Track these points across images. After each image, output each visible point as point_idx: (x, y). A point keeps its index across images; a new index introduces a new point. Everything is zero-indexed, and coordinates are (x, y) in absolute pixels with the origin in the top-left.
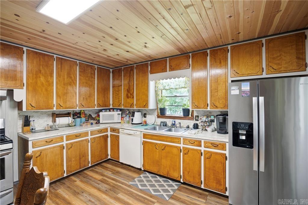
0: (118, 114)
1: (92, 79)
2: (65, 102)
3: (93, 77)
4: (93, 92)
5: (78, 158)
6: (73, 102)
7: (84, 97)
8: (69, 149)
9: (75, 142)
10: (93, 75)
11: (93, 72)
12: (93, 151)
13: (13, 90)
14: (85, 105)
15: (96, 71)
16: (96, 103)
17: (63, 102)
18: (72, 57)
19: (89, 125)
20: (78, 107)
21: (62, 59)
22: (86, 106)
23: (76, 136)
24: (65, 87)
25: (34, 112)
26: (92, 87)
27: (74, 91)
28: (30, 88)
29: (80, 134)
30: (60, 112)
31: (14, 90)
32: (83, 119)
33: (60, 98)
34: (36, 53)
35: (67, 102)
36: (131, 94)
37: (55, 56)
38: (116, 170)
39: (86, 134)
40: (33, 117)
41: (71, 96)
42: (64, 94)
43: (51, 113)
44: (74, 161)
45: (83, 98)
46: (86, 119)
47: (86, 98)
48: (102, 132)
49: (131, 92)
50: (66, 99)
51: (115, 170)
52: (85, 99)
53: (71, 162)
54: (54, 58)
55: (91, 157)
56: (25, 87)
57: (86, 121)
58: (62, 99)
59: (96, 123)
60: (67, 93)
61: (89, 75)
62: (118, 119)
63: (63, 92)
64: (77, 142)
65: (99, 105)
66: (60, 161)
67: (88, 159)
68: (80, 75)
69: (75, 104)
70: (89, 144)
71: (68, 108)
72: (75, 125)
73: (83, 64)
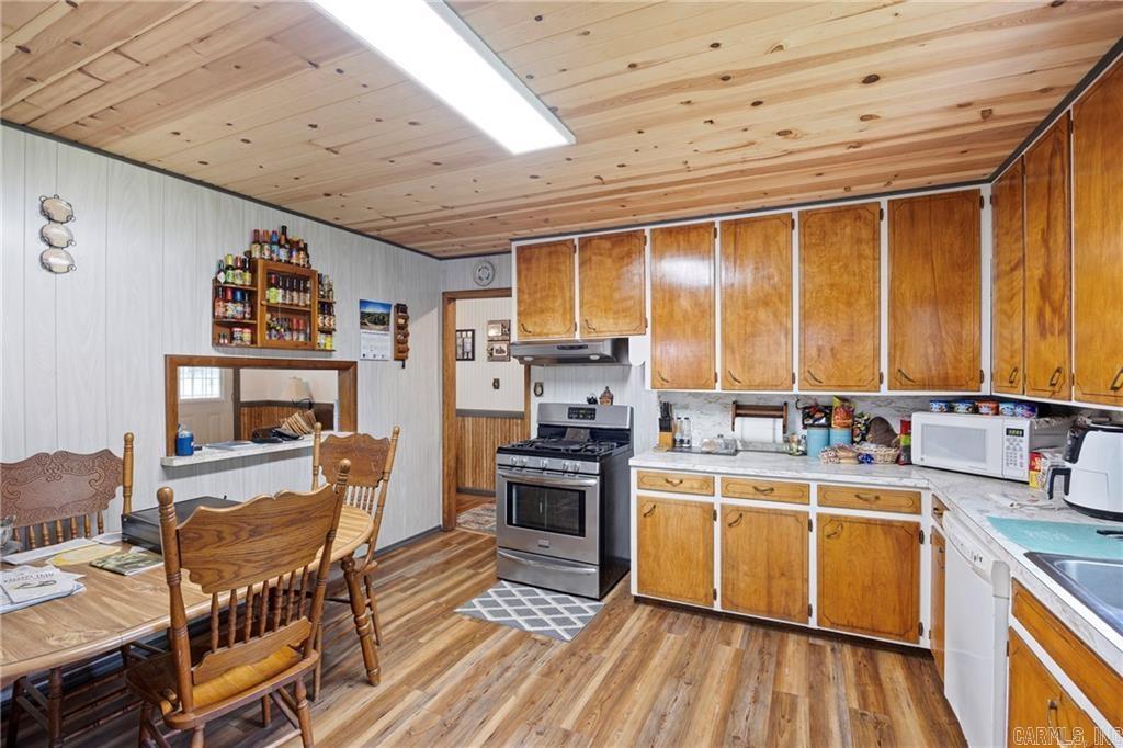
0: (1008, 431)
1: (864, 262)
2: (748, 366)
3: (868, 252)
4: (866, 319)
5: (761, 571)
6: (776, 364)
7: (820, 343)
8: (730, 525)
9: (751, 507)
10: (864, 246)
11: (865, 234)
12: (828, 570)
13: (627, 339)
14: (828, 378)
15: (884, 225)
16: (884, 368)
17: (743, 366)
18: (767, 205)
19: (848, 463)
20: (796, 386)
21: (737, 222)
22: (833, 382)
23: (756, 489)
24: (749, 315)
25: (690, 394)
26: (863, 302)
27: (781, 324)
28: (659, 331)
29: (770, 486)
30: (760, 399)
31: (631, 339)
32: (839, 435)
33: (733, 352)
34: (670, 231)
35: (757, 365)
36: (1054, 311)
37: (717, 220)
38: (896, 713)
39: (800, 492)
40: (686, 407)
41: (768, 346)
42: (746, 340)
43: (730, 401)
44: (746, 574)
45: (820, 350)
46: (852, 435)
47: (832, 349)
48: (879, 502)
49: (1056, 296)
50: (752, 354)
51: (886, 712)
52: (829, 354)
53: (735, 573)
54: (716, 229)
55: (821, 595)
56: (649, 330)
57: (853, 442)
58: (737, 357)
59: (897, 461)
60: (753, 335)
61: (846, 250)
62: (1010, 461)
63: (742, 332)
64: (758, 511)
65: (900, 379)
66: (701, 554)
67: (805, 597)
68: (803, 260)
69: (783, 374)
70: (813, 536)
71: (758, 386)
72: (804, 453)
73: (816, 212)
